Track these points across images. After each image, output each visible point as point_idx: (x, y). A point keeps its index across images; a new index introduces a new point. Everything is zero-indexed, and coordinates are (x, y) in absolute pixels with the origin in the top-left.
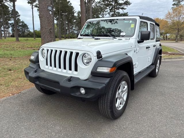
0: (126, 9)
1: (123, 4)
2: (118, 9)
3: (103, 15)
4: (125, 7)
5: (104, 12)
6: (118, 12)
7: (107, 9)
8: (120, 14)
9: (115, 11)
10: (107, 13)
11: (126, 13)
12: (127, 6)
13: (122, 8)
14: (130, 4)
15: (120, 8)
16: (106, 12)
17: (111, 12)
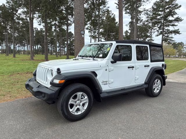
0: (177, 25)
1: (173, 21)
2: (168, 26)
3: (151, 33)
4: (176, 24)
5: (152, 30)
6: (167, 29)
7: (156, 26)
8: (170, 31)
9: (163, 29)
10: (156, 30)
11: (177, 30)
12: (178, 22)
13: (173, 25)
14: (182, 20)
15: (170, 25)
16: (154, 29)
17: (160, 29)
